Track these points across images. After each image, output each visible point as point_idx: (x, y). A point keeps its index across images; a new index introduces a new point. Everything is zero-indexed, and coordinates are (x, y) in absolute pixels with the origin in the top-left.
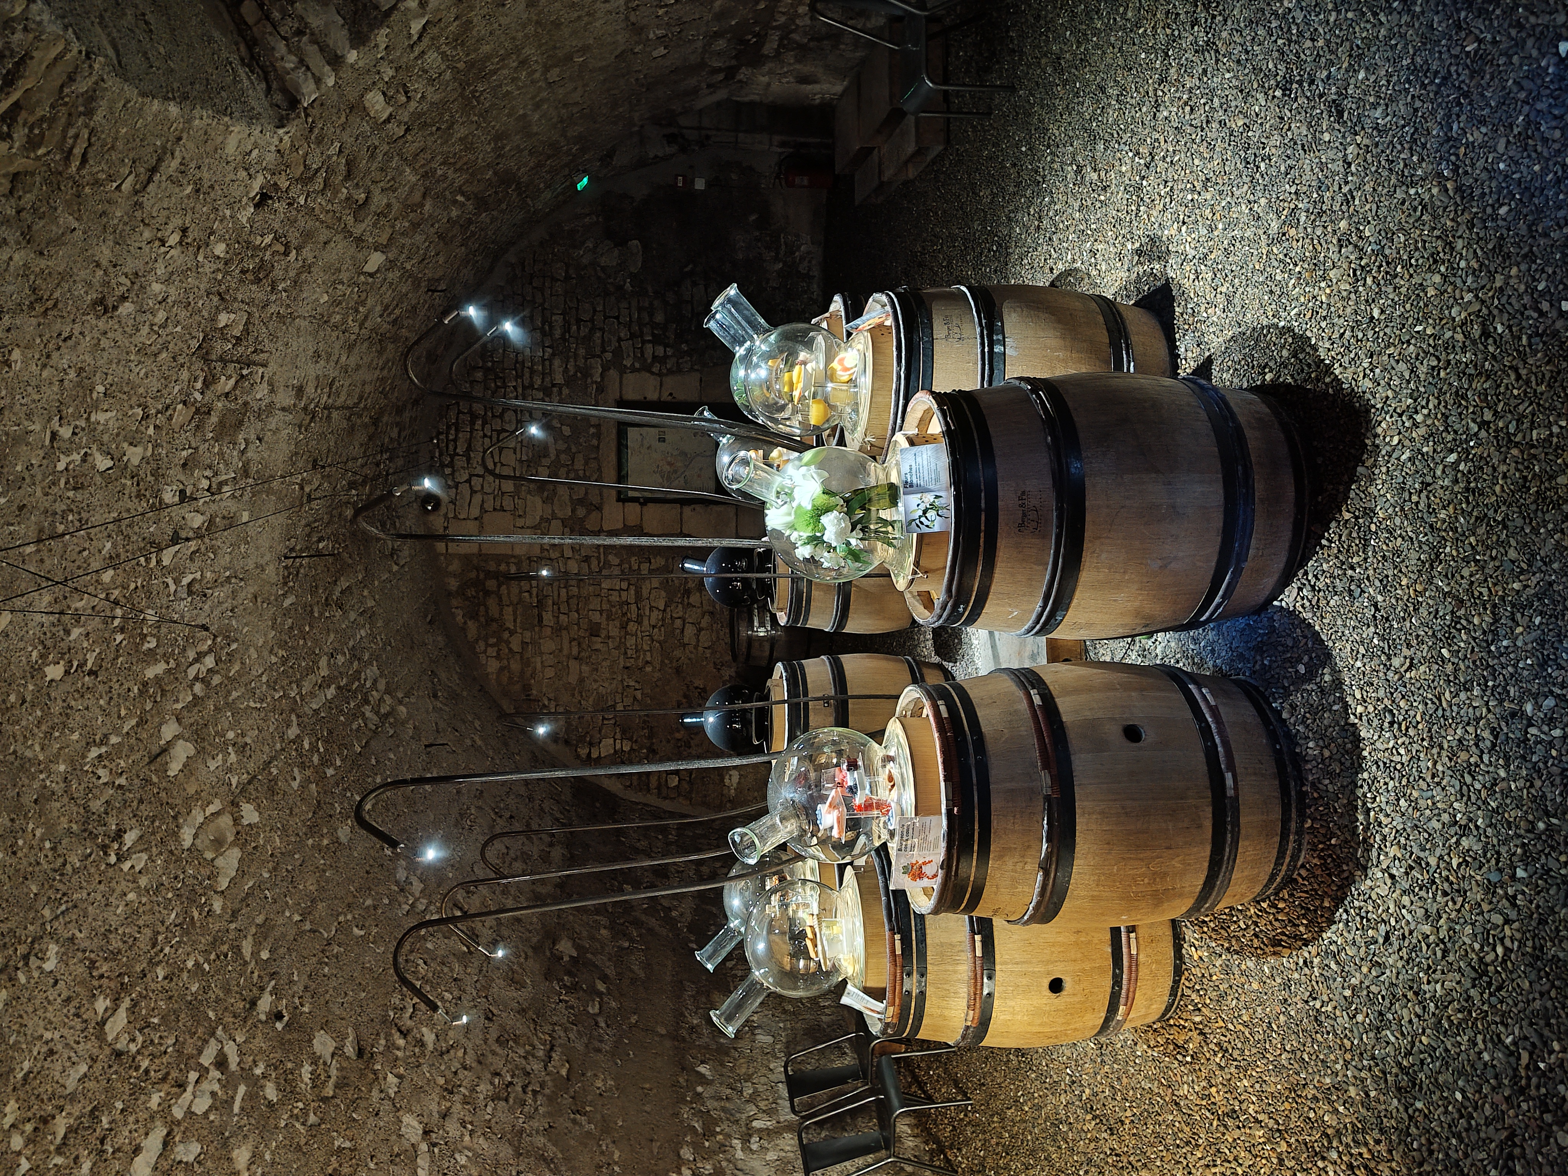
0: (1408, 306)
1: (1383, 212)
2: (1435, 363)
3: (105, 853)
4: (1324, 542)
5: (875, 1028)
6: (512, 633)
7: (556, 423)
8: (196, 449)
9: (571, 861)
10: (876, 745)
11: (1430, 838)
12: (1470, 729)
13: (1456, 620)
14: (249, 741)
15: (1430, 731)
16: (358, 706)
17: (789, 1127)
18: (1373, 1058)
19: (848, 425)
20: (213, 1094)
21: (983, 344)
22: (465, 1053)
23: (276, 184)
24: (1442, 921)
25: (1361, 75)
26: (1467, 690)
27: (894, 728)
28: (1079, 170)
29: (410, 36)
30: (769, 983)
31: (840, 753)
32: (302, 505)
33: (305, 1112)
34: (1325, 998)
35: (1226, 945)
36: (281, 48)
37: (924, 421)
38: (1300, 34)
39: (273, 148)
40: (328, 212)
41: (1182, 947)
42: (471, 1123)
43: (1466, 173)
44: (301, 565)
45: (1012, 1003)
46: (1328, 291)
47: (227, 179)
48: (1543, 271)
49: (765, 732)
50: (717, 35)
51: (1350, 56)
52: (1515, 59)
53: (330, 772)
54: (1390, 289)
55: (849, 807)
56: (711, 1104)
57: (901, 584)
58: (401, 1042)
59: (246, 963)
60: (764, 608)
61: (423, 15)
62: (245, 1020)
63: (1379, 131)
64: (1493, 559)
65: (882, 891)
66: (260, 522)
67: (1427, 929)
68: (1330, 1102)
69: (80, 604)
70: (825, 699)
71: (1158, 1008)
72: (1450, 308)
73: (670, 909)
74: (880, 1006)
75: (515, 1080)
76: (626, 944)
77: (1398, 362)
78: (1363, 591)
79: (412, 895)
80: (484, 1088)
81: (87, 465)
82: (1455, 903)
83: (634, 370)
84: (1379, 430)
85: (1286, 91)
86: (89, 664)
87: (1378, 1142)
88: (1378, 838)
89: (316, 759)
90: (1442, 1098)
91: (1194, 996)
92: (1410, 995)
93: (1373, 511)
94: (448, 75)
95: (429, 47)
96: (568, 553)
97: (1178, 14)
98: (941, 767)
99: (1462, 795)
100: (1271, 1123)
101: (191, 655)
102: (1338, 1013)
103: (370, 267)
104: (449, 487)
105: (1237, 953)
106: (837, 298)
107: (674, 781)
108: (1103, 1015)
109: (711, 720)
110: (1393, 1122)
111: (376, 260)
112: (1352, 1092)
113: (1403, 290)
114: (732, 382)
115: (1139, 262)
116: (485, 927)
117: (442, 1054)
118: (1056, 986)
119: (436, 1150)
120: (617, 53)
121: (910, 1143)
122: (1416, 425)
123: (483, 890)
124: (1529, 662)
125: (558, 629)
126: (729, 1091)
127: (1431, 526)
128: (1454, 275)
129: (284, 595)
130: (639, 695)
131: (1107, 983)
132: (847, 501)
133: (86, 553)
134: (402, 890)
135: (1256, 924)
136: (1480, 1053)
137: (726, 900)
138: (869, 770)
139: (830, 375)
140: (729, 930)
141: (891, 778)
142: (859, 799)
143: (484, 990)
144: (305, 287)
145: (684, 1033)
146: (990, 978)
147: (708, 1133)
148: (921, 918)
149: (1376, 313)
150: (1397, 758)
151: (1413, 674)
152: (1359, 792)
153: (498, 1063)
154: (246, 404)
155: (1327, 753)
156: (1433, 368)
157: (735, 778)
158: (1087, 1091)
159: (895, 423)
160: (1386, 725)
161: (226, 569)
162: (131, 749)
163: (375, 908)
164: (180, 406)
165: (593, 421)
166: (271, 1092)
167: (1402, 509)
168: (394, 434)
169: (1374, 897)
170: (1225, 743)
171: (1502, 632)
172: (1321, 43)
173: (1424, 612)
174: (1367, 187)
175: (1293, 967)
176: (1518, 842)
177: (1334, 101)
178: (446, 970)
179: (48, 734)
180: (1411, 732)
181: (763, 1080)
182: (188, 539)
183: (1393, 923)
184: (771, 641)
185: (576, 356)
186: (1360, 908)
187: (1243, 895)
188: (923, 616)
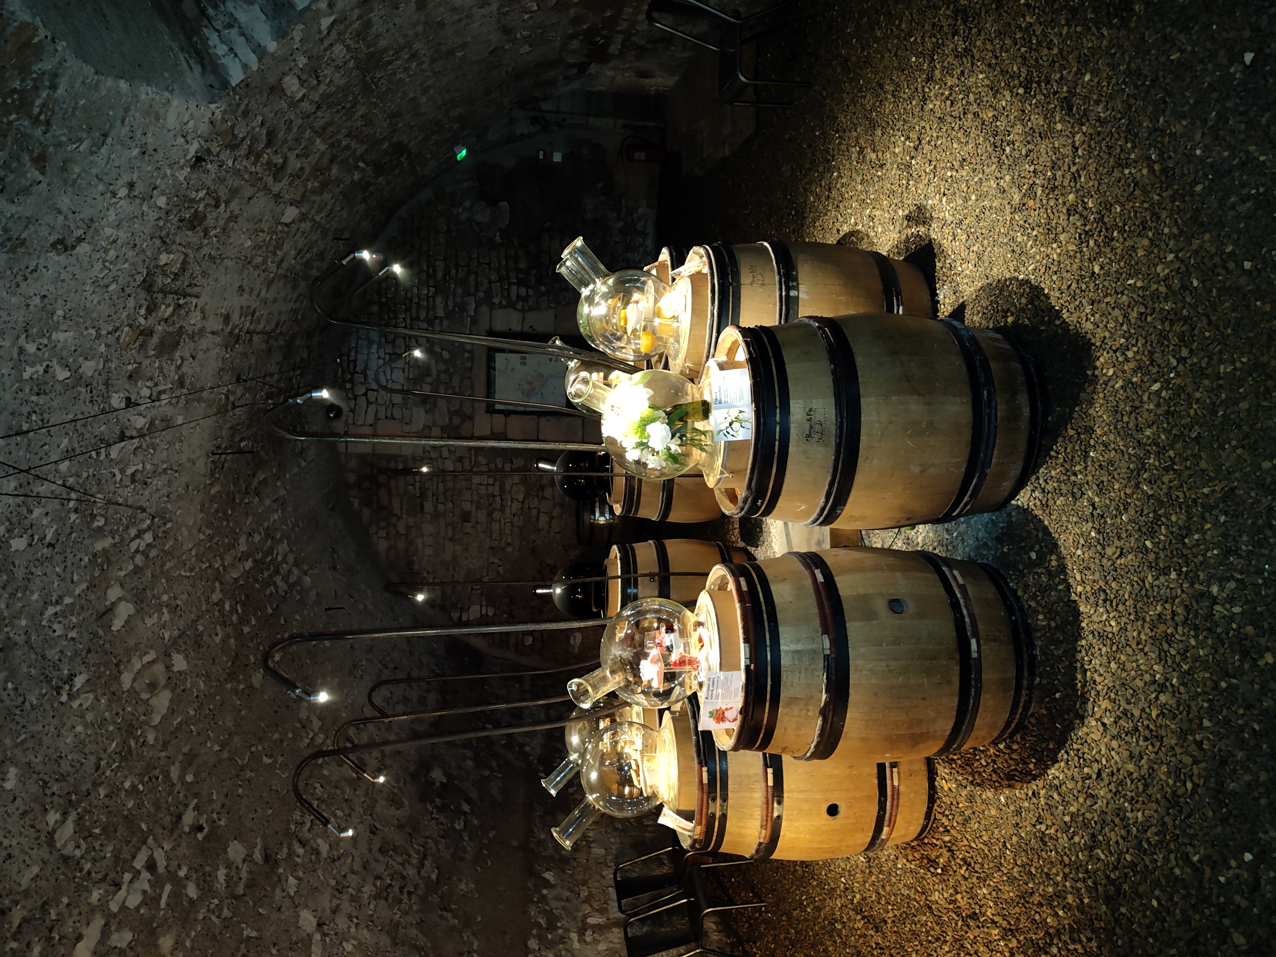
0: (1122, 264)
1: (1104, 188)
2: (1143, 310)
3: (58, 693)
4: (1053, 453)
5: (686, 844)
6: (399, 518)
7: (437, 349)
8: (140, 363)
9: (444, 704)
10: (688, 613)
11: (1135, 693)
12: (1168, 606)
13: (1157, 517)
14: (179, 602)
15: (1135, 607)
16: (271, 576)
17: (617, 923)
18: (1087, 871)
19: (672, 352)
20: (144, 892)
21: (781, 289)
22: (353, 860)
23: (208, 149)
24: (1143, 762)
25: (1087, 77)
26: (1166, 574)
27: (704, 599)
28: (861, 152)
29: (320, 32)
30: (599, 806)
31: (660, 620)
32: (227, 411)
33: (219, 907)
34: (1049, 823)
35: (970, 779)
36: (214, 39)
37: (732, 351)
38: (1039, 43)
39: (207, 120)
40: (251, 173)
41: (935, 780)
42: (357, 918)
43: (1170, 157)
44: (226, 460)
45: (797, 824)
46: (1058, 251)
47: (169, 144)
48: (1229, 236)
49: (603, 602)
50: (572, 37)
51: (1079, 62)
52: (1210, 66)
53: (246, 629)
54: (1108, 250)
55: (667, 664)
56: (554, 904)
57: (711, 482)
58: (301, 851)
59: (174, 785)
60: (603, 502)
61: (331, 15)
62: (172, 831)
63: (1101, 122)
64: (1187, 468)
65: (692, 732)
66: (192, 424)
67: (1131, 767)
68: (1052, 907)
69: (43, 489)
70: (651, 576)
71: (915, 829)
72: (1155, 266)
73: (523, 745)
74: (689, 825)
75: (393, 883)
76: (487, 773)
77: (1113, 308)
78: (1083, 494)
79: (312, 730)
80: (368, 889)
81: (49, 375)
82: (1153, 746)
83: (501, 306)
84: (1098, 364)
85: (1028, 89)
86: (48, 538)
87: (1090, 940)
88: (1093, 693)
89: (235, 618)
90: (1142, 904)
91: (944, 820)
92: (1117, 820)
93: (1092, 429)
94: (352, 64)
95: (336, 41)
96: (445, 454)
97: (942, 27)
98: (741, 631)
99: (1161, 660)
100: (1005, 924)
101: (133, 532)
102: (1059, 835)
103: (286, 219)
104: (349, 399)
105: (979, 785)
106: (665, 251)
107: (529, 641)
108: (871, 834)
109: (558, 591)
110: (1102, 924)
111: (291, 213)
112: (1070, 899)
113: (1119, 251)
114: (578, 317)
115: (908, 226)
116: (372, 758)
117: (334, 861)
118: (833, 810)
119: (327, 939)
120: (491, 49)
121: (715, 937)
122: (1127, 360)
123: (371, 727)
124: (1215, 552)
125: (437, 516)
126: (568, 893)
127: (1139, 442)
128: (1160, 240)
129: (211, 485)
130: (501, 570)
131: (874, 809)
132: (668, 414)
133: (46, 447)
134: (304, 727)
135: (994, 762)
136: (1172, 868)
137: (567, 738)
138: (683, 633)
139: (657, 313)
140: (570, 762)
141: (700, 640)
142: (674, 657)
143: (370, 809)
144: (232, 234)
145: (532, 846)
146: (779, 803)
147: (552, 927)
148: (723, 754)
149: (1097, 269)
150: (1109, 629)
151: (1122, 561)
152: (1079, 656)
153: (380, 869)
154: (181, 327)
155: (1053, 624)
156: (1142, 314)
157: (579, 637)
158: (858, 896)
159: (709, 352)
160: (1101, 602)
161: (163, 462)
162: (82, 608)
163: (281, 741)
164: (126, 329)
165: (468, 347)
166: (192, 891)
167: (1116, 428)
168: (305, 355)
169: (1089, 741)
170: (971, 615)
171: (1194, 528)
172: (1055, 51)
173: (1132, 511)
174: (1091, 168)
175: (1024, 797)
176: (1205, 698)
177: (1065, 98)
178: (338, 792)
179: (12, 595)
180: (1121, 608)
181: (597, 884)
182: (132, 438)
183: (1104, 762)
184: (608, 526)
185: (454, 294)
186: (1078, 750)
187: (984, 738)
188: (728, 509)
